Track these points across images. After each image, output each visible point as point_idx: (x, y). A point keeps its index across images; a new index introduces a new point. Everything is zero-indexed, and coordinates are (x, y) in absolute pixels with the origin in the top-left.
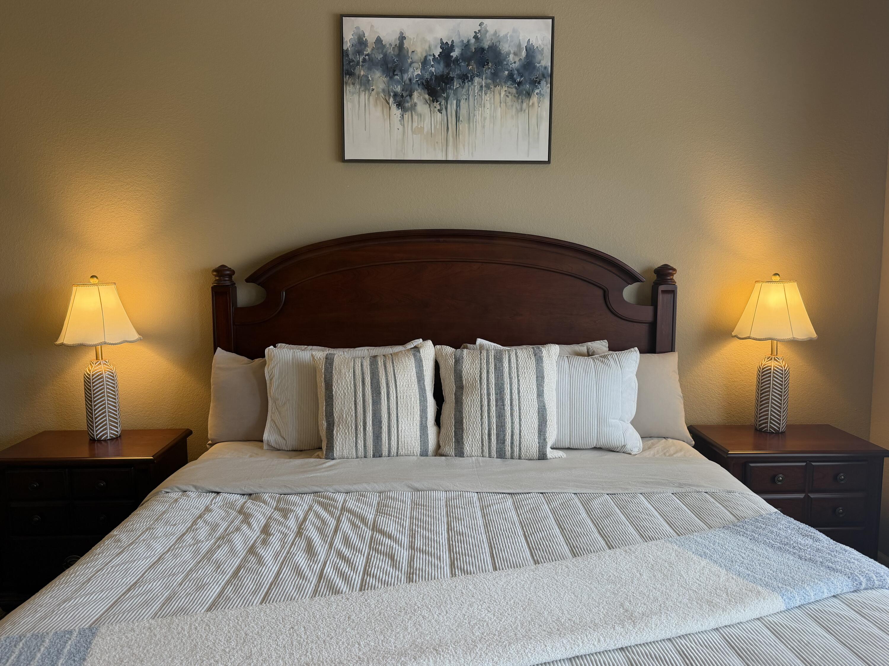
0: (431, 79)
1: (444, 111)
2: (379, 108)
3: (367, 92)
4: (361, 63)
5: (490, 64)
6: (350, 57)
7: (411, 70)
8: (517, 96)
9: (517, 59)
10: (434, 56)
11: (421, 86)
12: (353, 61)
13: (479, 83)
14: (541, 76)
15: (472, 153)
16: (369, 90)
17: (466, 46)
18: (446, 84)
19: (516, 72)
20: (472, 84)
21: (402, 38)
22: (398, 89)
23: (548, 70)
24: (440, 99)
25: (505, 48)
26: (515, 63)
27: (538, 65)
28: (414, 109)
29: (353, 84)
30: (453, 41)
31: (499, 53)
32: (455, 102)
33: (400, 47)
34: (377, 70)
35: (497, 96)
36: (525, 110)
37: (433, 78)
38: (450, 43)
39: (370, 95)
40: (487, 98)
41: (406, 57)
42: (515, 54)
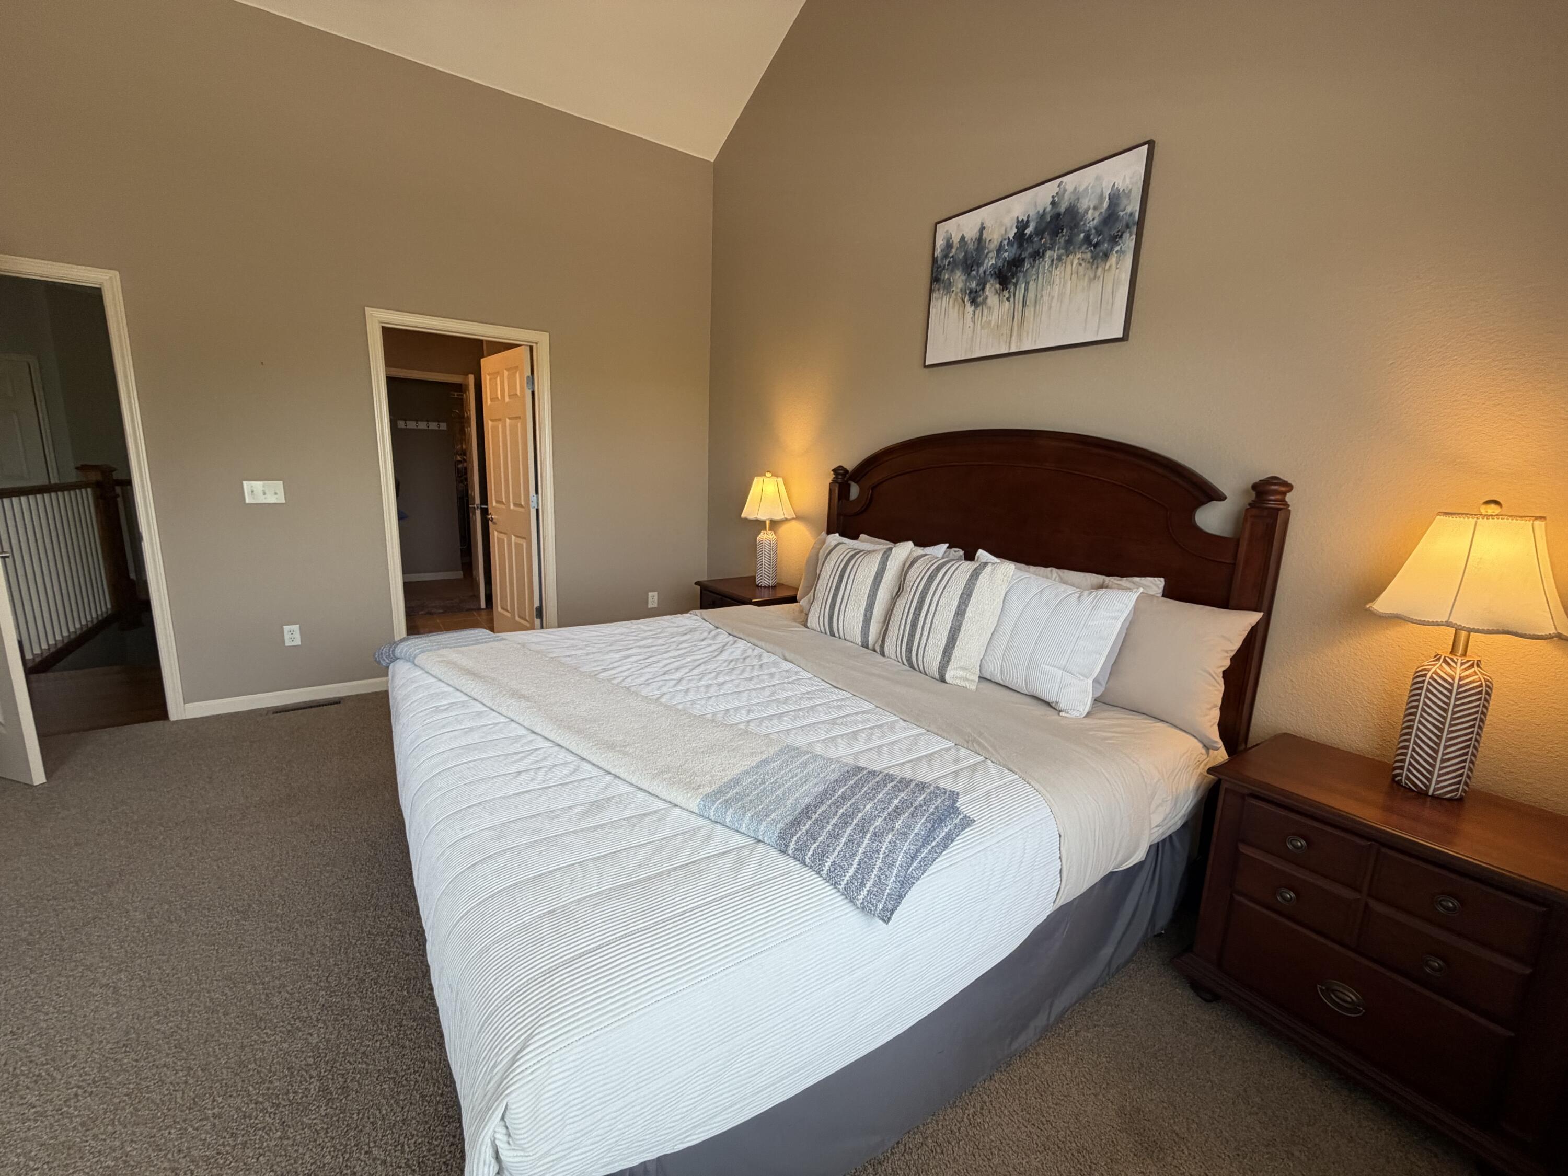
0: (1004, 265)
1: (1012, 299)
2: (956, 310)
3: (948, 295)
4: (947, 267)
5: (1065, 230)
6: (940, 262)
7: (987, 261)
8: (1091, 261)
9: (1097, 215)
10: (1009, 238)
11: (993, 277)
12: (941, 266)
13: (1050, 257)
14: (1125, 226)
15: (1035, 341)
16: (950, 292)
17: (1042, 216)
18: (1018, 267)
19: (1093, 231)
20: (1044, 260)
21: (982, 229)
22: (974, 285)
23: (1134, 217)
24: (1009, 286)
25: (1085, 203)
26: (1093, 219)
27: (1121, 214)
28: (985, 302)
29: (940, 290)
30: (1028, 216)
31: (1078, 212)
32: (1023, 286)
33: (980, 239)
34: (958, 270)
35: (1069, 266)
36: (1099, 277)
37: (1006, 264)
39: (950, 297)
40: (1057, 272)
41: (984, 248)
42: (1095, 208)
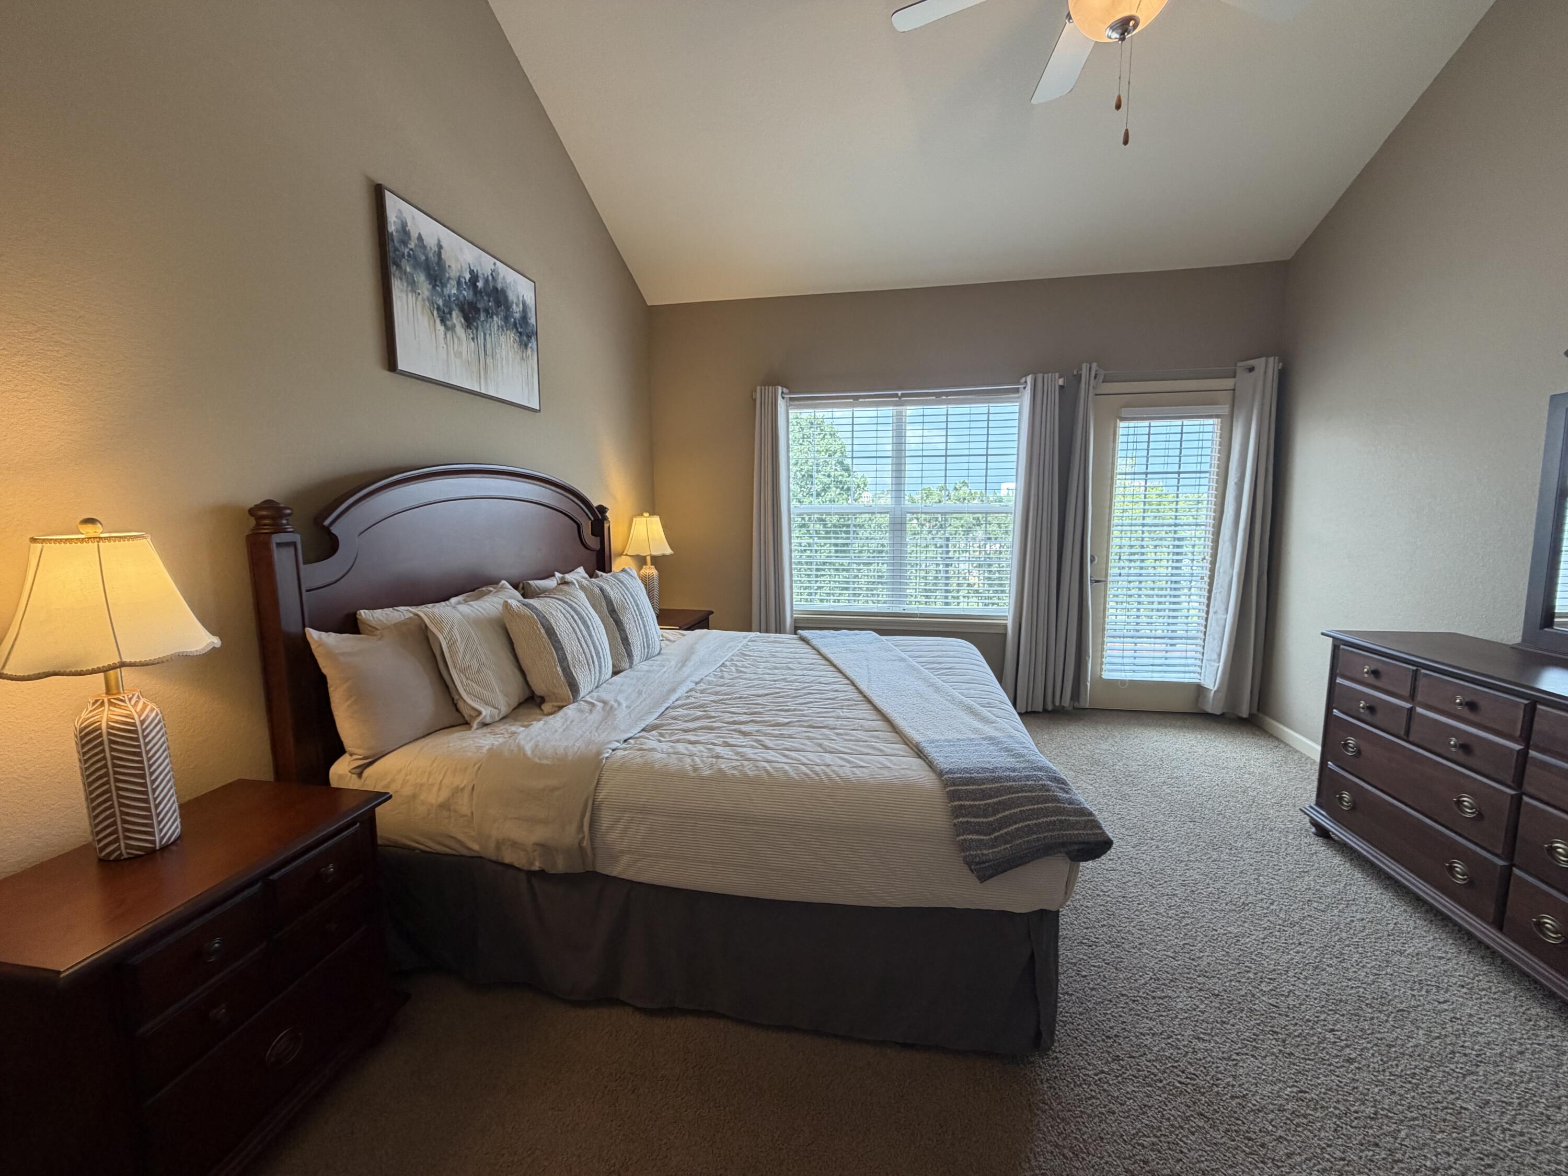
0: (465, 303)
1: (475, 340)
2: (426, 319)
4: (406, 257)
5: (503, 307)
6: (395, 243)
7: (449, 286)
8: (520, 344)
10: (465, 279)
11: (457, 307)
12: (399, 251)
13: (497, 322)
14: (531, 332)
15: (497, 391)
16: (415, 293)
17: (487, 281)
18: (475, 313)
19: (518, 322)
20: (492, 321)
21: (440, 247)
22: (440, 302)
23: (534, 328)
24: (472, 327)
25: (511, 296)
26: (517, 312)
27: (529, 321)
28: (454, 330)
29: (401, 279)
30: (477, 271)
31: (507, 298)
32: (482, 334)
33: (439, 255)
34: (421, 272)
35: (509, 340)
36: (524, 361)
38: (475, 271)
39: (417, 299)
40: (502, 339)
41: (444, 268)
42: (516, 304)
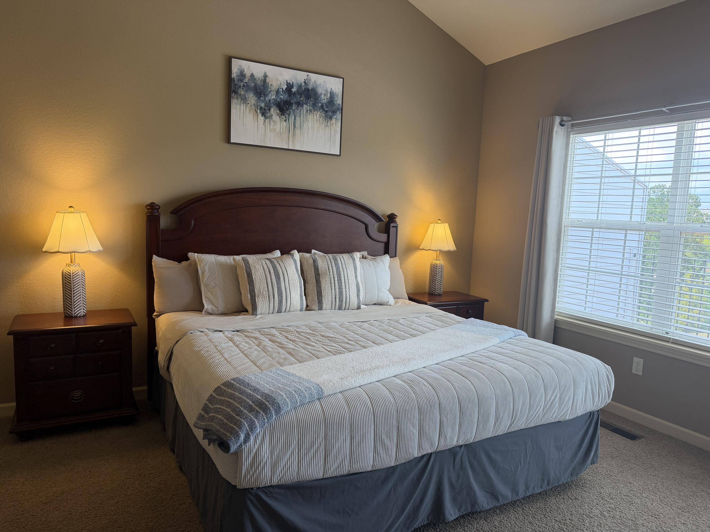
0: (281, 102)
1: (287, 121)
2: (252, 115)
3: (245, 104)
4: (242, 87)
5: (312, 98)
6: (236, 82)
7: (270, 95)
8: (325, 118)
9: (325, 98)
10: (283, 89)
11: (275, 105)
12: (237, 85)
13: (306, 108)
14: (337, 108)
15: (302, 146)
16: (246, 103)
17: (300, 86)
18: (289, 106)
19: (325, 105)
20: (303, 108)
21: (265, 76)
22: (263, 105)
23: (340, 106)
24: (285, 114)
25: (320, 91)
26: (324, 100)
27: (336, 103)
28: (271, 118)
29: (237, 99)
30: (293, 82)
31: (317, 93)
32: (293, 117)
33: (264, 81)
34: (251, 92)
35: (315, 117)
36: (329, 127)
37: (282, 101)
39: (246, 106)
40: (310, 117)
41: (267, 87)
42: (325, 95)
